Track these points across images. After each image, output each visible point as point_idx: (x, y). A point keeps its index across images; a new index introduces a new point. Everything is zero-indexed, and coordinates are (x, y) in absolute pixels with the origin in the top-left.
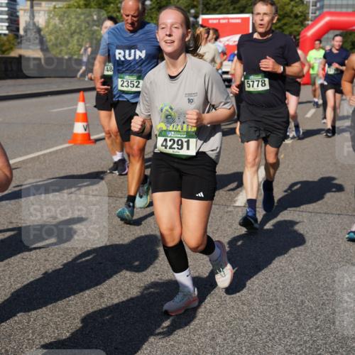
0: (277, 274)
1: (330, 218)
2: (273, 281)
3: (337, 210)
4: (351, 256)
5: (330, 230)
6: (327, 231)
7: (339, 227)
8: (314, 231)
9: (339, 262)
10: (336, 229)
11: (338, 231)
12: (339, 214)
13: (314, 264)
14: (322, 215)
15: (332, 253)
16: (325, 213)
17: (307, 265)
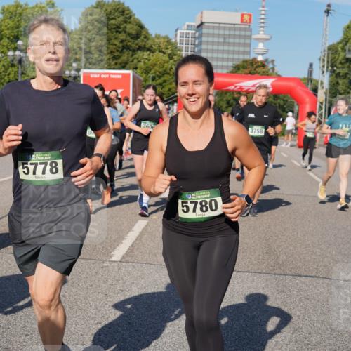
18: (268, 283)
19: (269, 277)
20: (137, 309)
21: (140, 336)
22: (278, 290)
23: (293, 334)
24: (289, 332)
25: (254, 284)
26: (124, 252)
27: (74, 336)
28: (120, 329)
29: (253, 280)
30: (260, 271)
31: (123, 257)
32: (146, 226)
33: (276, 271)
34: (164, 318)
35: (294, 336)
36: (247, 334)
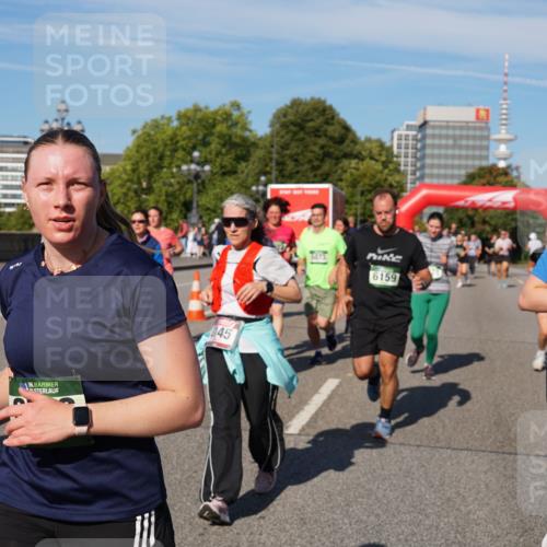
0: (327, 530)
1: (406, 451)
2: (320, 540)
3: (416, 439)
4: (426, 505)
5: (404, 467)
6: (400, 470)
7: (416, 463)
8: (383, 469)
9: (409, 512)
10: (412, 467)
11: (414, 469)
12: (418, 446)
13: (378, 516)
14: (397, 446)
15: (402, 501)
16: (401, 444)
17: (368, 516)
18: (493, 465)
19: (493, 456)
20: (314, 501)
21: (312, 537)
22: (505, 475)
23: (520, 537)
24: (516, 534)
25: (474, 466)
26: (304, 423)
27: (227, 535)
28: (288, 526)
29: (473, 462)
30: (483, 448)
31: (303, 429)
32: (338, 386)
33: (506, 449)
34: (347, 512)
35: (522, 540)
36: (458, 536)
